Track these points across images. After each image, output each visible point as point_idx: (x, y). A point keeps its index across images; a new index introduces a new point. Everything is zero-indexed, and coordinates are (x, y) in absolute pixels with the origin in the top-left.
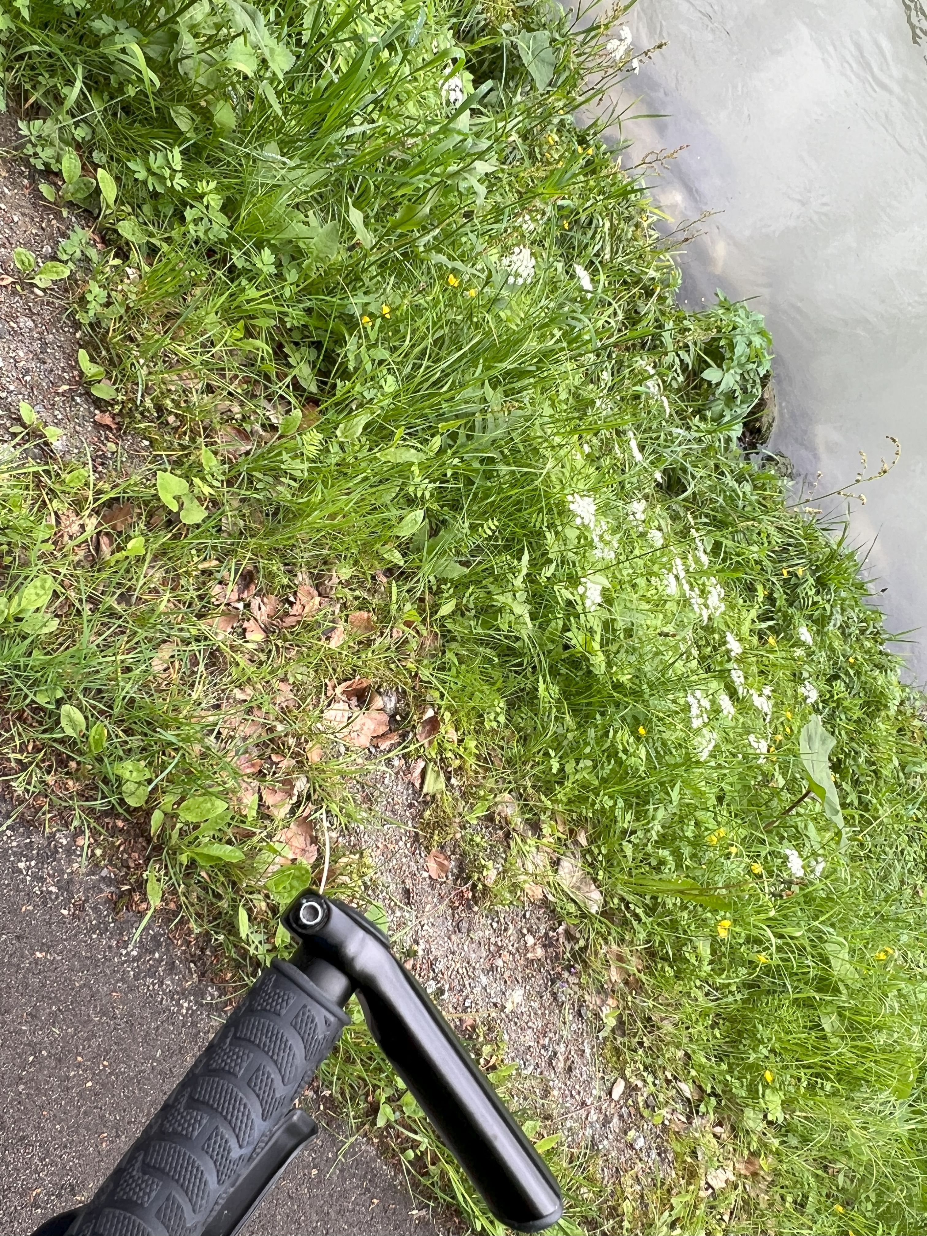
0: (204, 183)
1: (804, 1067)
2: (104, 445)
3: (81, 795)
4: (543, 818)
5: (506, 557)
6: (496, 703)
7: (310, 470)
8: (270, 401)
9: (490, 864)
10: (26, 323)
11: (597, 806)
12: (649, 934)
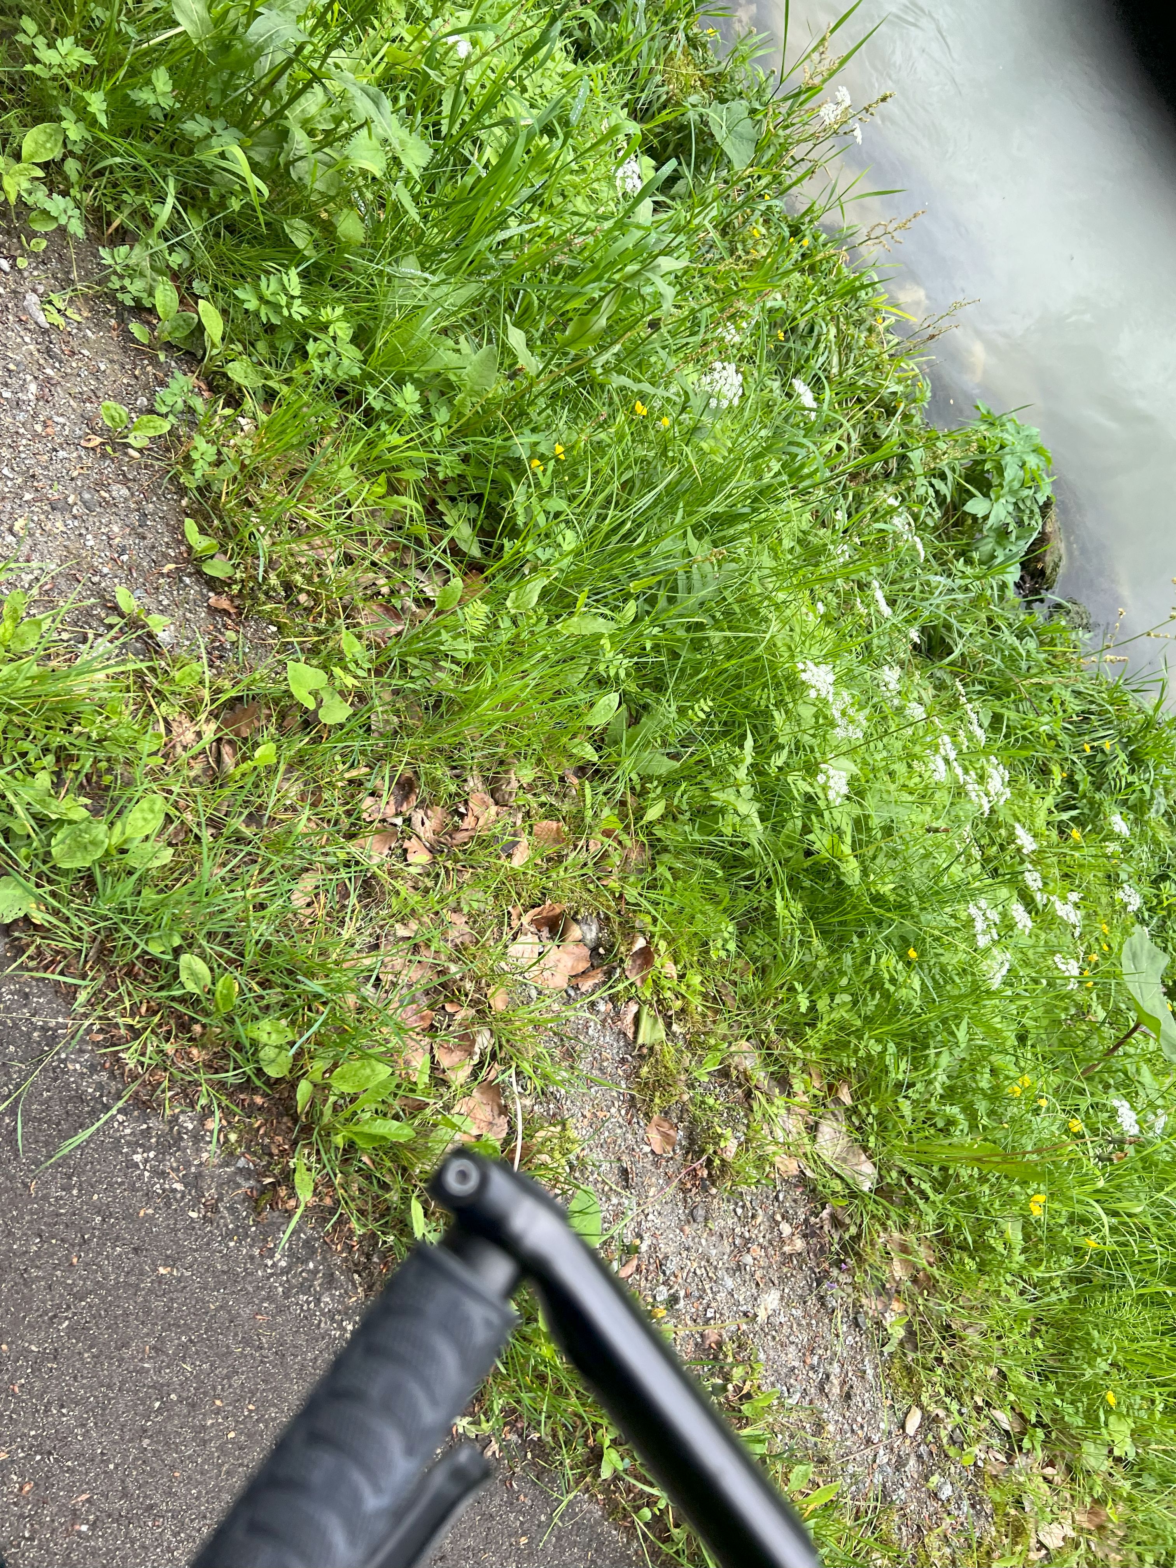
0: (329, 309)
1: (1158, 1385)
2: (222, 634)
3: (209, 1066)
4: (792, 1070)
5: (723, 745)
6: (723, 926)
7: (475, 650)
8: (423, 569)
9: (728, 1132)
10: (120, 491)
11: (861, 1054)
12: (941, 1216)
